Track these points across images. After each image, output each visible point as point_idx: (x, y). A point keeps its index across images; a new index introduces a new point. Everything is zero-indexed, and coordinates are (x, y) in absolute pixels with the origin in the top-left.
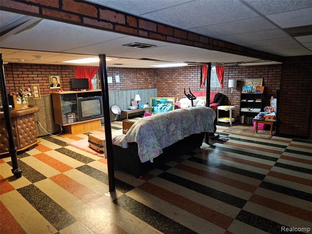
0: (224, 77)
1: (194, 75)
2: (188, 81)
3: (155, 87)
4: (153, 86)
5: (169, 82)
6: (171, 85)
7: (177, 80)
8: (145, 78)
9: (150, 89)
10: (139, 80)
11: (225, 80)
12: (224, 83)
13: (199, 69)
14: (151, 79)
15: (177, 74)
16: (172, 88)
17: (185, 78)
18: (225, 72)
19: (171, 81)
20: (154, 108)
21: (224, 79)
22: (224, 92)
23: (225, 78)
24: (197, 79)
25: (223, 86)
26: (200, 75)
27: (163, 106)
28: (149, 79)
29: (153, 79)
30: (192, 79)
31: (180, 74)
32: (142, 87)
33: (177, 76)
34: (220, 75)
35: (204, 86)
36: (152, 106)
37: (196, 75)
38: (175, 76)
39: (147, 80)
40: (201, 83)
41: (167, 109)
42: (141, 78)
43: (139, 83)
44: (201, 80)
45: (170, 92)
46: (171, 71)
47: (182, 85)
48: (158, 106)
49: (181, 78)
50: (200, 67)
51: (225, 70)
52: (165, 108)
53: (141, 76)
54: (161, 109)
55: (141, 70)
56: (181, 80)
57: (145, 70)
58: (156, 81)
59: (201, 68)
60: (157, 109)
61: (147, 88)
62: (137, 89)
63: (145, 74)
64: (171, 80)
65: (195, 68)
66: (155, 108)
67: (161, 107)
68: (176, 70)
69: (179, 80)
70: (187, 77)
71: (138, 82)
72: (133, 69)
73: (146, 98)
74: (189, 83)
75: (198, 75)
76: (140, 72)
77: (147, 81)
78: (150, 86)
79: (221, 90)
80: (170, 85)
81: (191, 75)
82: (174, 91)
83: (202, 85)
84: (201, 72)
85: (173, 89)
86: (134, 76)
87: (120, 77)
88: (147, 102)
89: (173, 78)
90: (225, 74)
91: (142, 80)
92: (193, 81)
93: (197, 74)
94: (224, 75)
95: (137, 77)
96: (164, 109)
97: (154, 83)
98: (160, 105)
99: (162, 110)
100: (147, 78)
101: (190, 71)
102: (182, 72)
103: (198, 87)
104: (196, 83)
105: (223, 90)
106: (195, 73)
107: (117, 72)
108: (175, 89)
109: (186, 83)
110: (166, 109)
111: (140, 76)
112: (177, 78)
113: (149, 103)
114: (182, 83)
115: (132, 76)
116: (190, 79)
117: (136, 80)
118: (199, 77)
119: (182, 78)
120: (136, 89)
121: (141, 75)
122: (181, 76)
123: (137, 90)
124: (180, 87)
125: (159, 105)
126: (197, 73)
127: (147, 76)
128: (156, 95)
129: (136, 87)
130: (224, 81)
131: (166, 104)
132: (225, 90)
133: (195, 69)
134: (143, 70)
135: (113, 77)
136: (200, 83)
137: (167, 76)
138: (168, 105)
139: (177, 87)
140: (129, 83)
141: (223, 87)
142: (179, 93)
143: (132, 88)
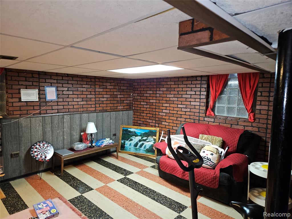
0: (258, 98)
1: (194, 93)
2: (183, 103)
3: (130, 109)
4: (125, 107)
5: (151, 101)
6: (154, 107)
7: (164, 99)
8: (112, 93)
9: (120, 111)
10: (100, 96)
11: (260, 105)
12: (257, 112)
13: (205, 82)
14: (123, 96)
15: (165, 89)
16: (156, 111)
17: (178, 96)
18: (260, 89)
19: (155, 101)
20: (125, 142)
21: (258, 103)
22: (257, 129)
23: (261, 101)
24: (199, 100)
25: (254, 116)
26: (205, 93)
27: (140, 141)
28: (118, 96)
29: (126, 96)
30: (190, 100)
31: (169, 90)
32: (105, 108)
33: (165, 92)
34: (248, 95)
35: (212, 113)
36: (122, 139)
37: (198, 93)
38: (162, 92)
39: (114, 97)
40: (207, 107)
41: (145, 146)
42: (103, 93)
43: (100, 102)
44: (207, 102)
45: (152, 118)
46: (155, 83)
47: (172, 109)
48: (131, 140)
49: (170, 96)
50: (206, 79)
51: (260, 85)
52: (143, 144)
53: (104, 90)
54: (136, 145)
55: (106, 81)
56: (171, 99)
57: (112, 81)
58: (132, 99)
59: (208, 80)
60: (130, 145)
61: (115, 110)
62: (95, 111)
63: (113, 87)
64: (154, 98)
65: (197, 80)
66: (127, 143)
67: (136, 142)
68: (163, 83)
69: (168, 99)
70: (180, 96)
71: (97, 99)
72: (87, 77)
73: (113, 127)
74: (185, 106)
75: (202, 93)
76: (101, 84)
77: (115, 99)
78: (120, 107)
79: (250, 124)
80: (152, 107)
81: (188, 93)
82: (159, 116)
83: (208, 112)
84: (208, 87)
85: (157, 113)
86: (90, 90)
87: (57, 90)
88: (114, 133)
89: (158, 95)
90: (261, 92)
91: (105, 96)
92: (192, 103)
93: (200, 91)
94: (259, 94)
95: (95, 92)
96: (141, 146)
97: (128, 102)
98: (136, 139)
99: (138, 147)
100: (115, 93)
101: (187, 84)
102: (172, 86)
103: (201, 115)
104: (197, 107)
105: (254, 125)
106: (195, 89)
107: (52, 81)
108: (160, 114)
109: (179, 106)
110: (143, 146)
111: (102, 90)
112: (165, 96)
113: (117, 135)
114: (171, 105)
115: (85, 89)
116: (186, 98)
117: (94, 96)
118: (204, 97)
119: (173, 96)
120: (92, 112)
121: (103, 88)
122: (172, 92)
123: (95, 114)
124: (168, 111)
125: (133, 138)
126: (199, 89)
127: (115, 90)
128: (131, 121)
129: (94, 109)
130: (258, 107)
131: (145, 138)
132: (260, 125)
133: (195, 82)
134: (108, 81)
135: (39, 90)
136: (204, 108)
137: (148, 92)
138: (147, 140)
139: (164, 111)
140: (78, 101)
141: (255, 119)
142: (167, 121)
143: (85, 109)
